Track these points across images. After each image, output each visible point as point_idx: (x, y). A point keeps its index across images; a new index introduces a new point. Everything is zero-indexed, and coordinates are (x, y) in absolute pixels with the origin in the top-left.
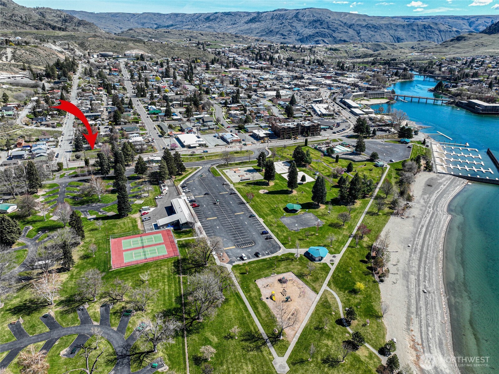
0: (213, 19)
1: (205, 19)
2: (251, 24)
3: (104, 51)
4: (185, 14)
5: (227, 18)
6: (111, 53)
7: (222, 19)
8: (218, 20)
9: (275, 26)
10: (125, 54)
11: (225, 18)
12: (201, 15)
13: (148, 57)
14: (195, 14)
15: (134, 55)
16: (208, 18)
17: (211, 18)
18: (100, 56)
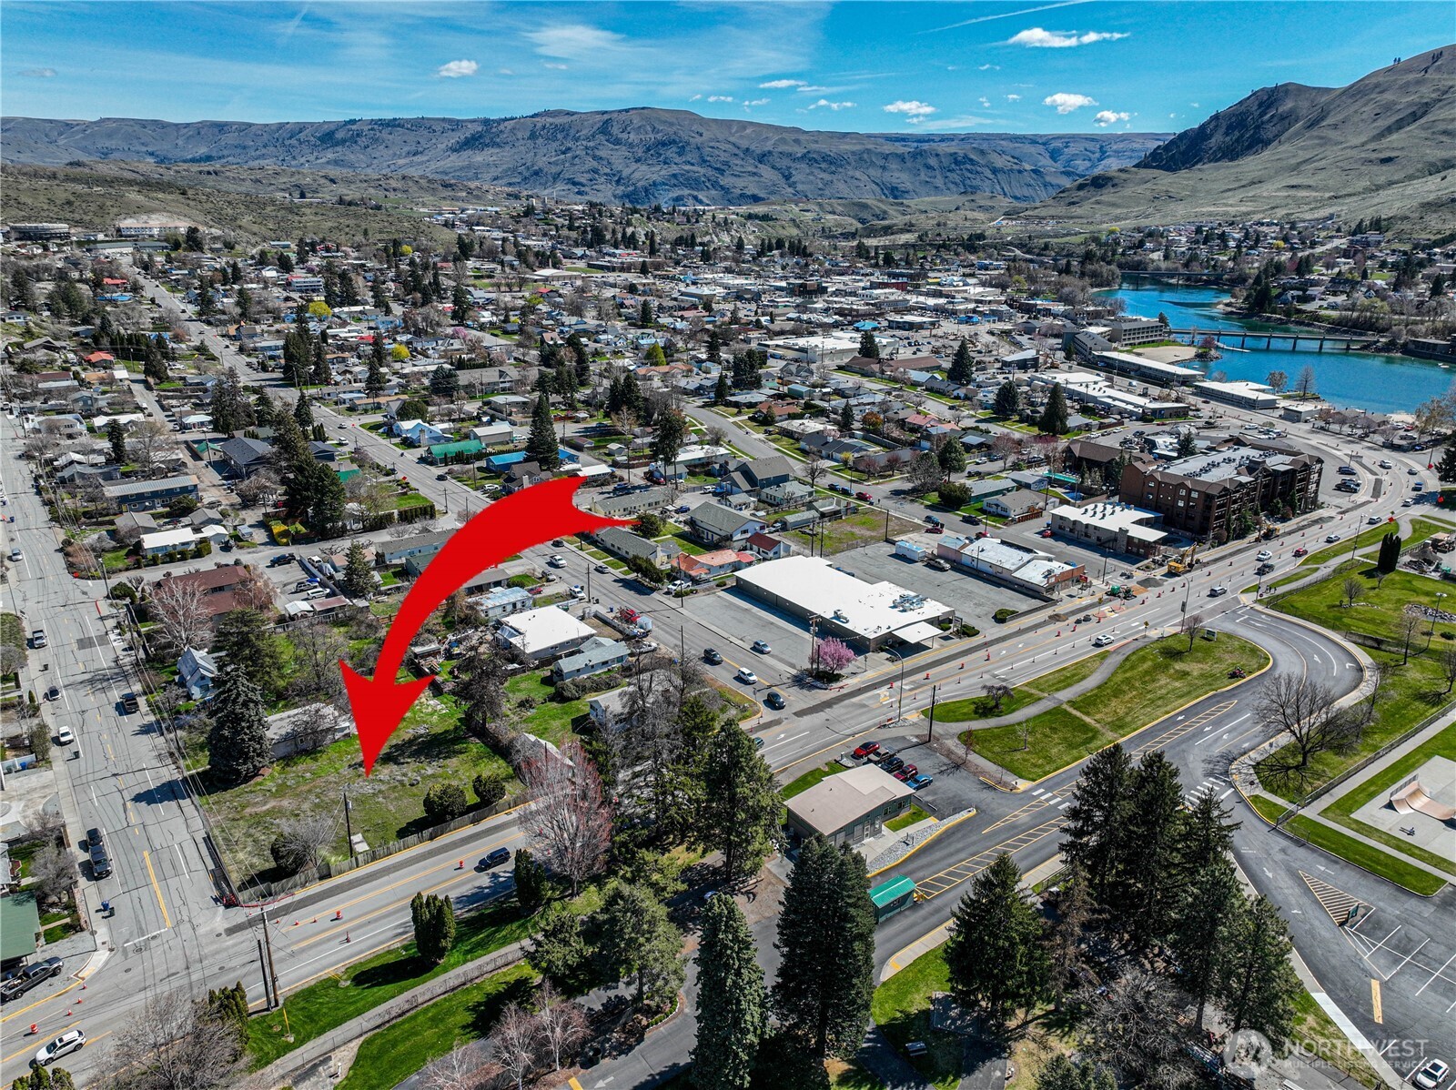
0: (343, 142)
1: (319, 139)
2: (470, 152)
3: (29, 219)
4: (250, 125)
5: (391, 137)
6: (62, 227)
7: (375, 140)
8: (362, 141)
9: (545, 157)
10: (119, 230)
11: (385, 134)
12: (302, 127)
13: (215, 239)
14: (281, 126)
15: (156, 232)
16: (329, 137)
17: (340, 135)
18: (13, 235)
